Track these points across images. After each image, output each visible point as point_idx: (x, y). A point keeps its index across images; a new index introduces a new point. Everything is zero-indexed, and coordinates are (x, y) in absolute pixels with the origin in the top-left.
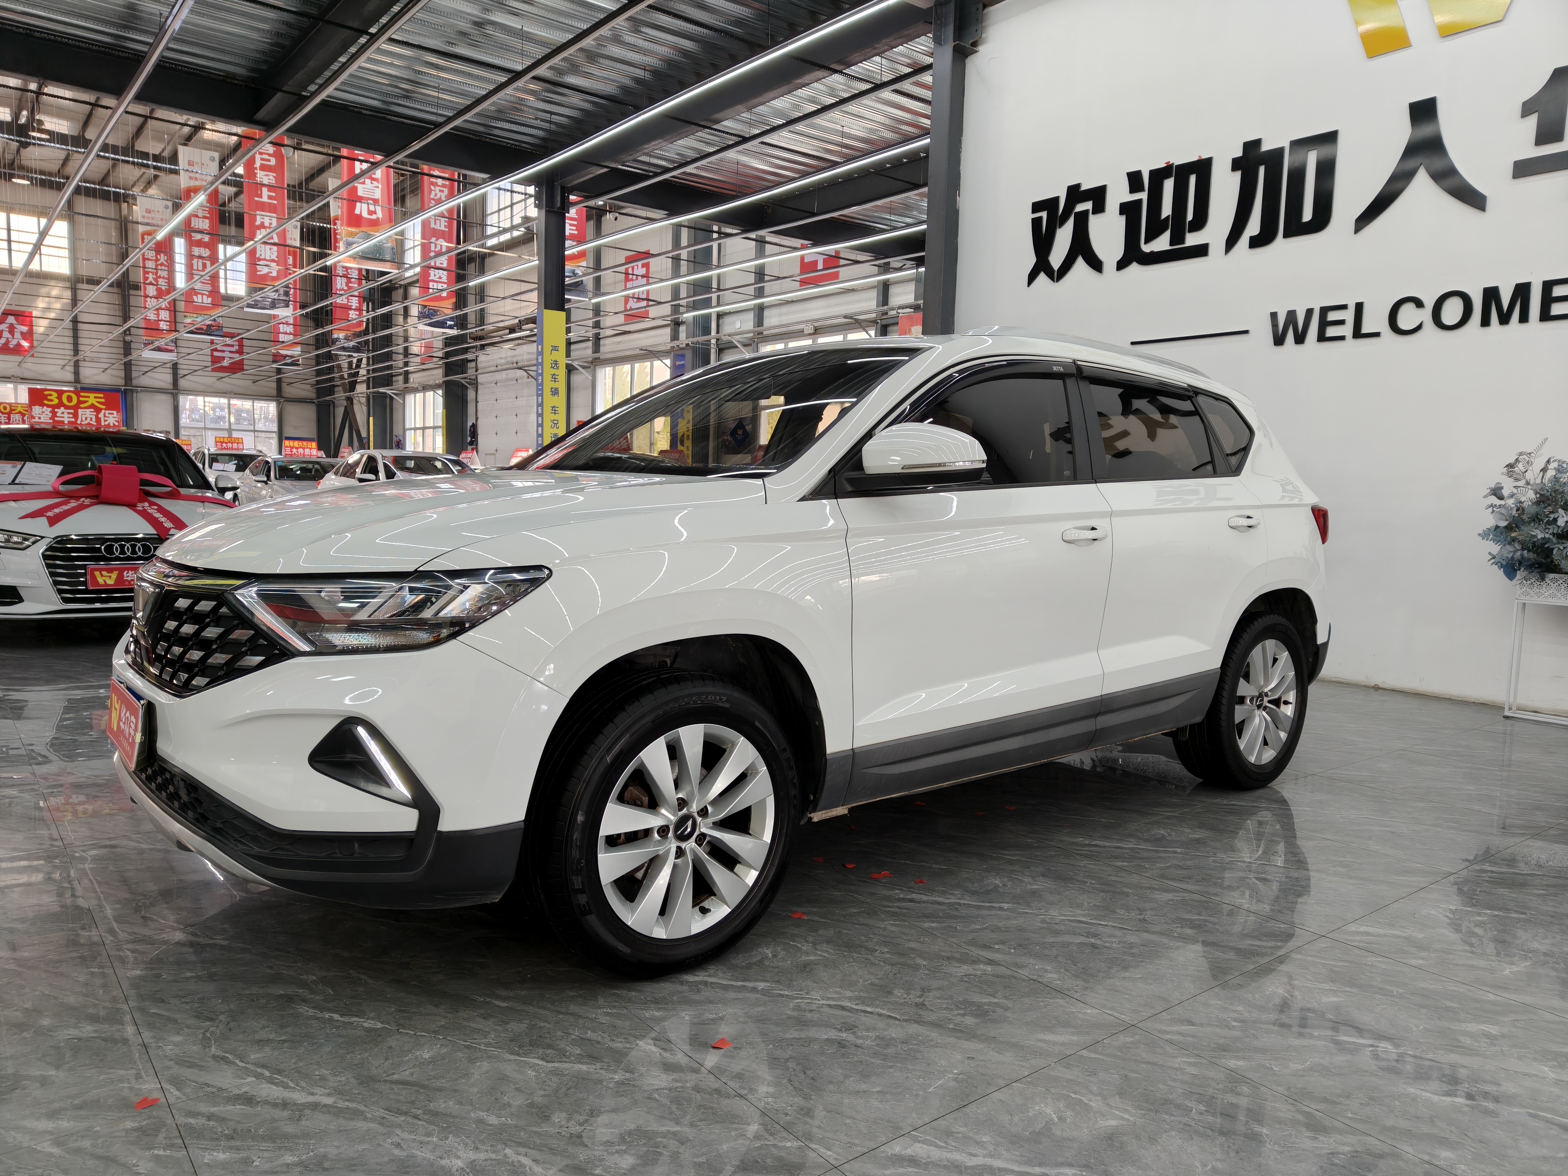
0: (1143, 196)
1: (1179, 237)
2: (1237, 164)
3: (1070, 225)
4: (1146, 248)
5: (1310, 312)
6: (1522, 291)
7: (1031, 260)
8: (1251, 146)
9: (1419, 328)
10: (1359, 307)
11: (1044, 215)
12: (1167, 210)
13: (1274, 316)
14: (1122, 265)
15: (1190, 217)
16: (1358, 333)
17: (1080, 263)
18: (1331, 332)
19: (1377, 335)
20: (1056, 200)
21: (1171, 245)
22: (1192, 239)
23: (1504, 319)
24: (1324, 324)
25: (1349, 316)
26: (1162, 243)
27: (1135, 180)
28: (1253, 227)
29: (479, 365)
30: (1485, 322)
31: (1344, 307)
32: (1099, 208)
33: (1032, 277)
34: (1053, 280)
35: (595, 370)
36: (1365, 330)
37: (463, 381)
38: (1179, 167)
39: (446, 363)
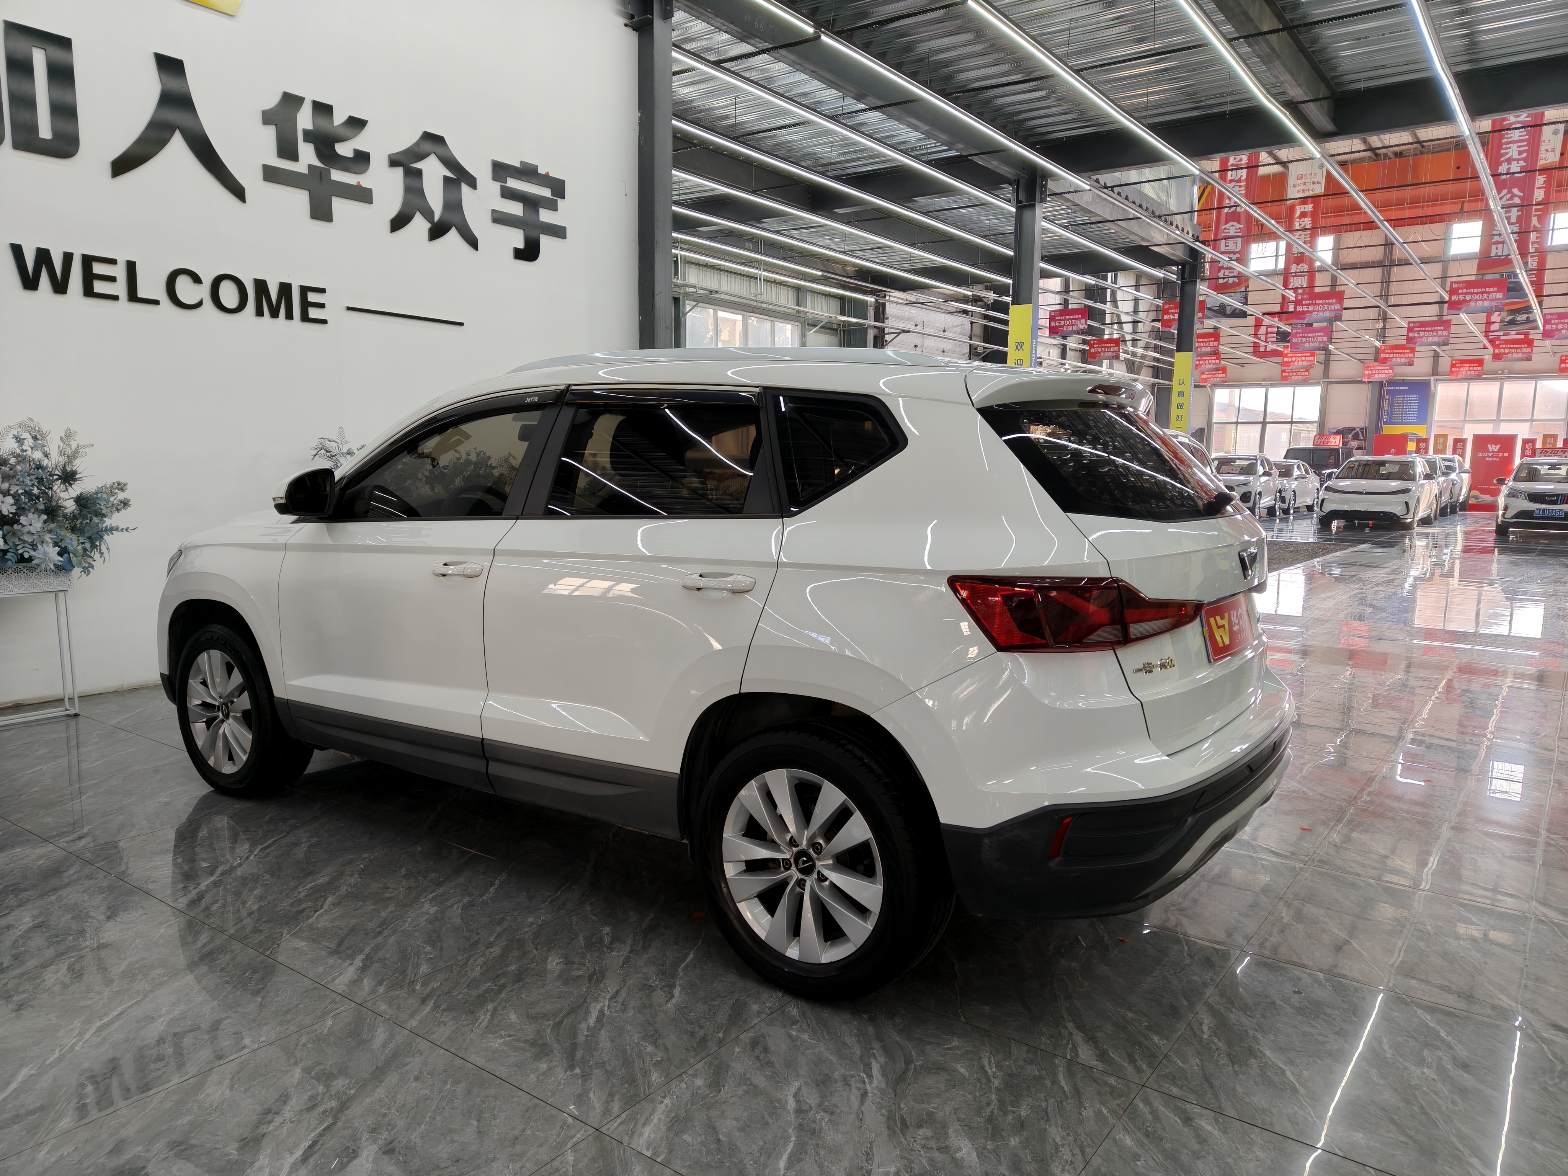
5: (68, 258)
6: (285, 290)
9: (199, 304)
10: (131, 267)
13: (17, 249)
16: (133, 296)
18: (99, 287)
19: (156, 302)
23: (274, 313)
24: (89, 278)
25: (118, 273)
31: (113, 262)
36: (141, 294)
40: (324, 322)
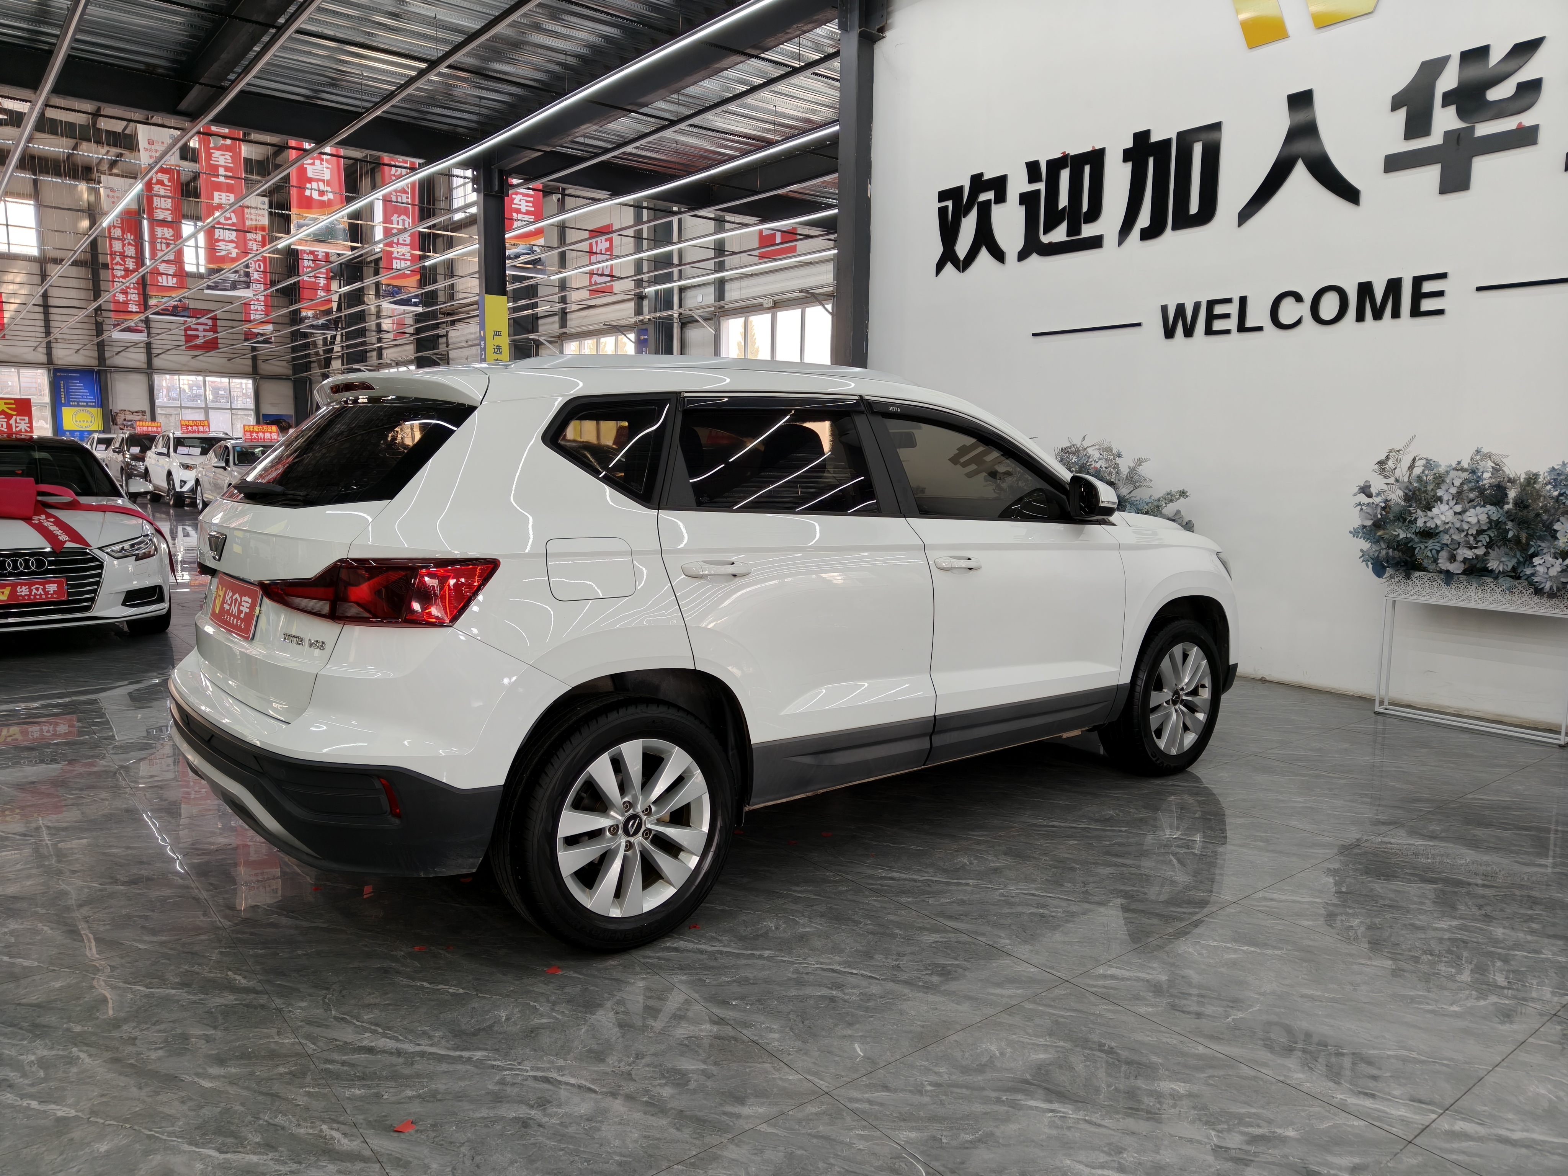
0: (1041, 186)
1: (1074, 229)
2: (1128, 155)
3: (973, 215)
4: (1045, 239)
5: (1197, 306)
6: (1394, 286)
7: (937, 249)
8: (1142, 138)
9: (1299, 322)
10: (1243, 300)
11: (949, 203)
12: (1063, 201)
13: (1164, 309)
14: (1023, 255)
15: (1085, 208)
16: (1242, 327)
17: (984, 254)
18: (1218, 325)
19: (1260, 329)
20: (960, 189)
21: (1068, 236)
22: (1088, 231)
23: (1378, 315)
24: (1211, 317)
25: (1233, 309)
26: (1059, 234)
27: (1033, 169)
28: (1144, 219)
29: (450, 341)
30: (1360, 317)
31: (1229, 301)
32: (1001, 198)
33: (940, 267)
34: (959, 270)
35: (562, 345)
36: (1249, 324)
37: (434, 357)
38: (1075, 157)
39: (417, 339)
40: (1441, 312)
